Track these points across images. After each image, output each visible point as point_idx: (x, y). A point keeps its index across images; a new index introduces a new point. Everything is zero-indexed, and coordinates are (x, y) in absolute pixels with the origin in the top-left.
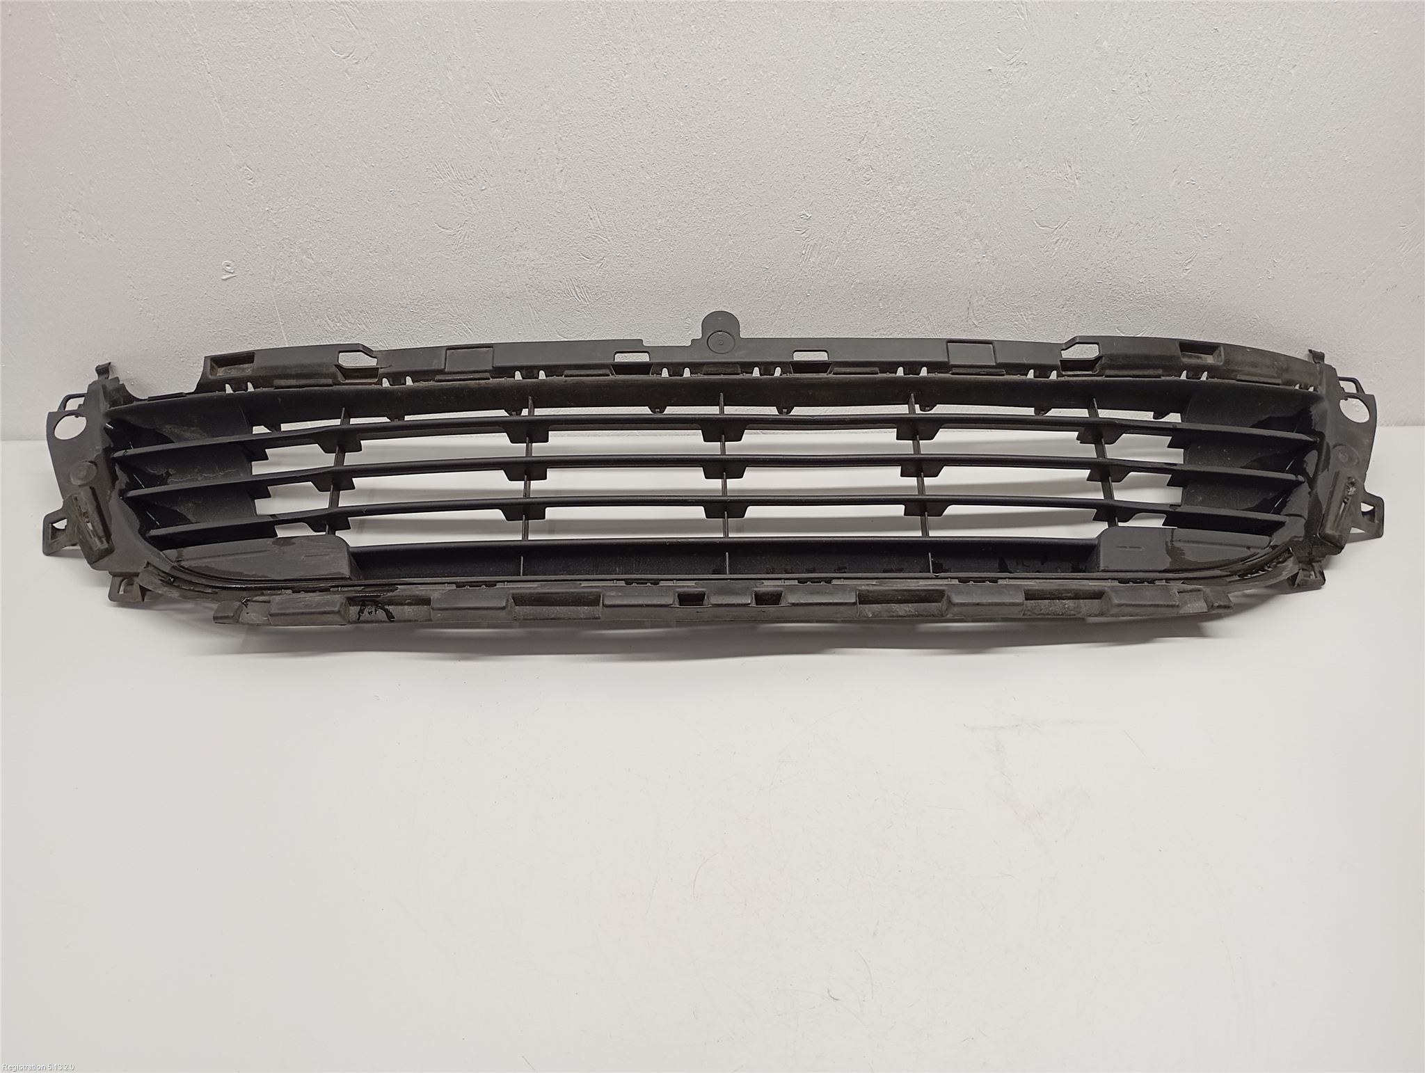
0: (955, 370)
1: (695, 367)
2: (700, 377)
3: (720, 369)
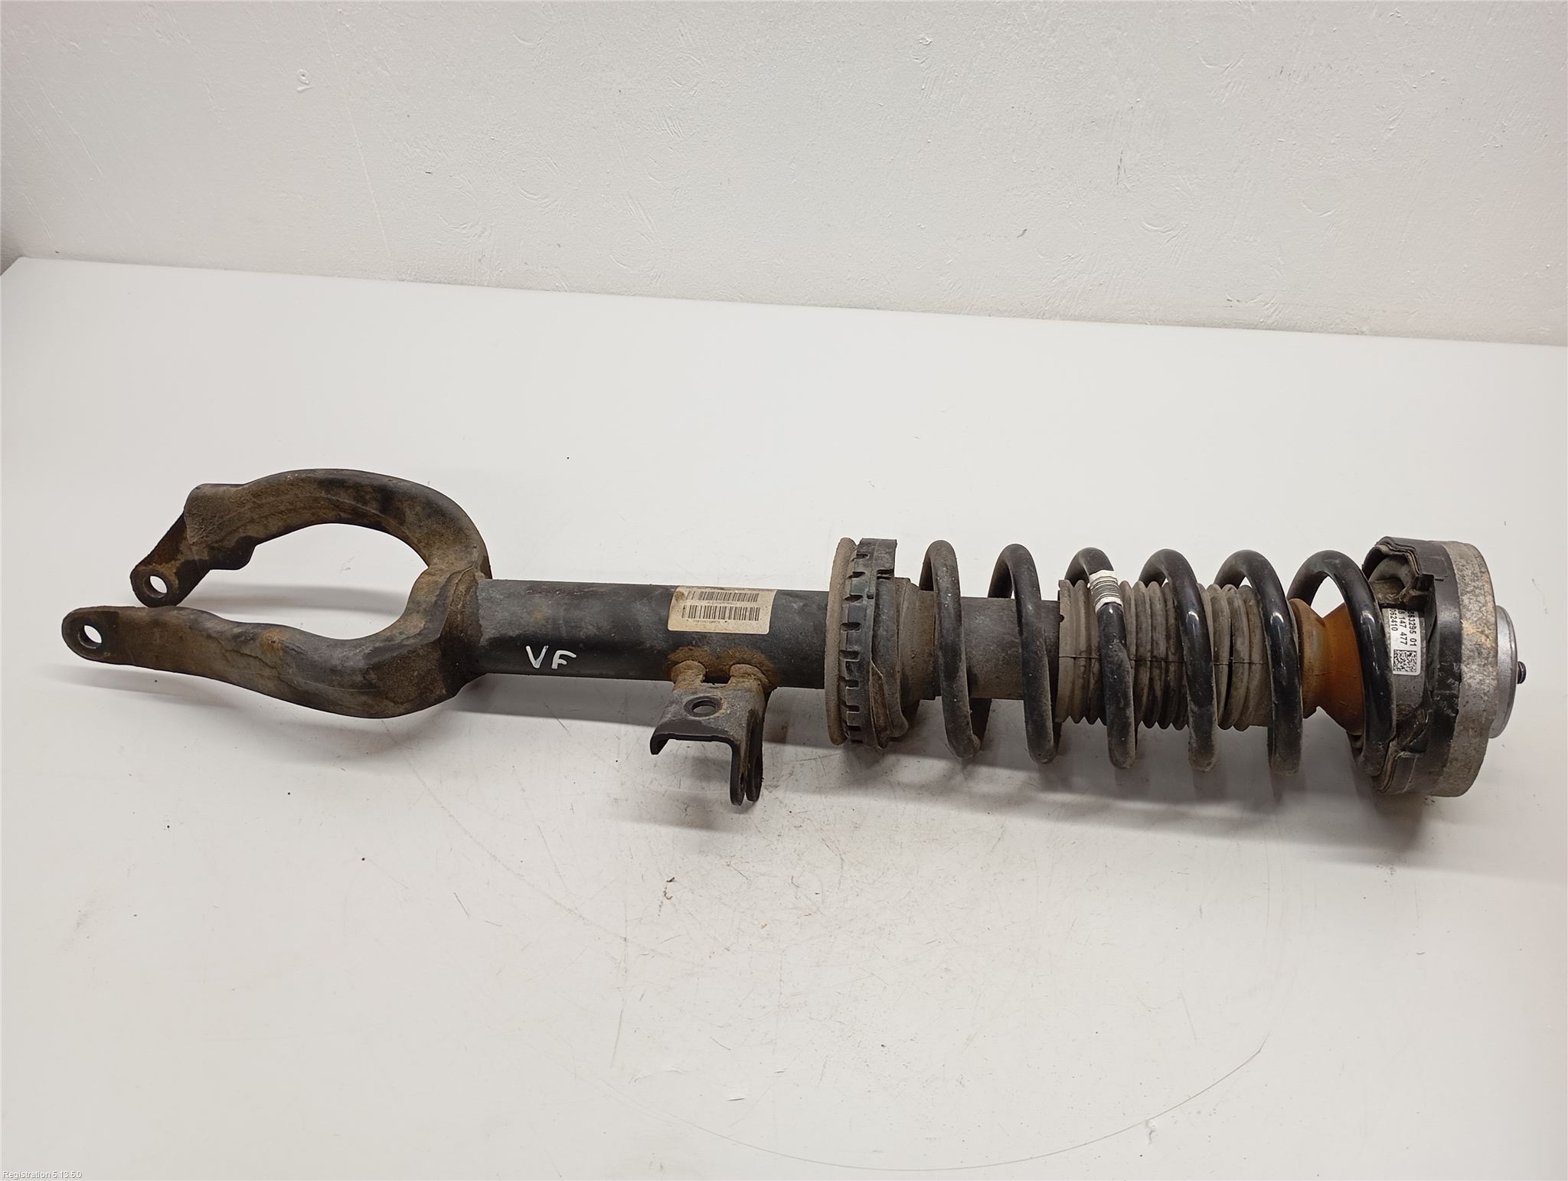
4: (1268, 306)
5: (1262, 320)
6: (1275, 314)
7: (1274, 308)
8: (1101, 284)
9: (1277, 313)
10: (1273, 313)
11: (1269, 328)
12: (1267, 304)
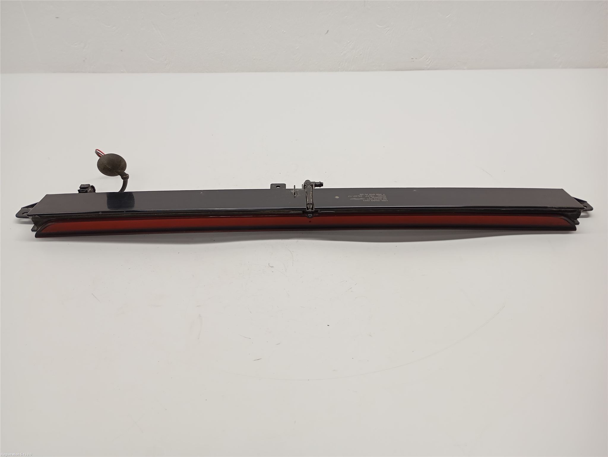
4: (428, 60)
5: (426, 67)
6: (431, 64)
7: (430, 61)
8: (361, 54)
9: (431, 63)
10: (430, 63)
11: (428, 69)
12: (427, 60)
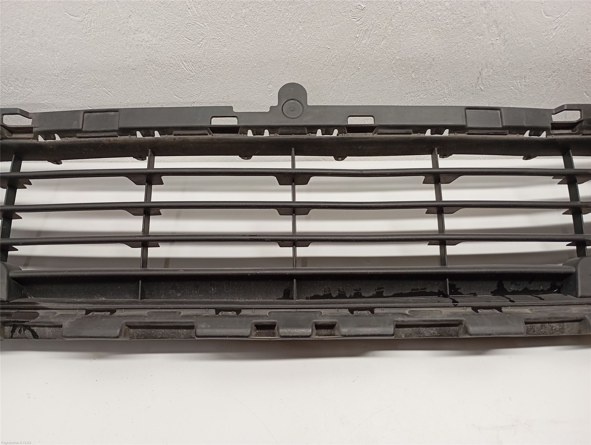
0: (470, 132)
1: (272, 129)
2: (277, 136)
3: (291, 131)
